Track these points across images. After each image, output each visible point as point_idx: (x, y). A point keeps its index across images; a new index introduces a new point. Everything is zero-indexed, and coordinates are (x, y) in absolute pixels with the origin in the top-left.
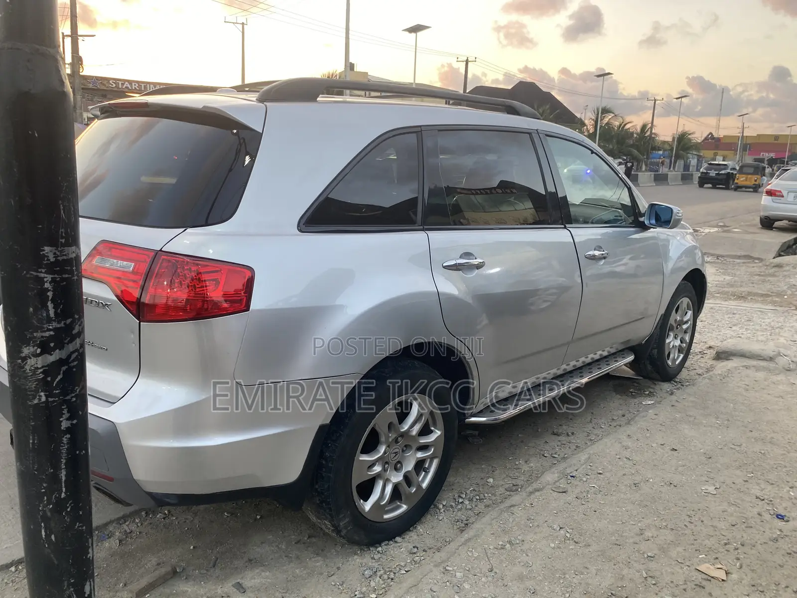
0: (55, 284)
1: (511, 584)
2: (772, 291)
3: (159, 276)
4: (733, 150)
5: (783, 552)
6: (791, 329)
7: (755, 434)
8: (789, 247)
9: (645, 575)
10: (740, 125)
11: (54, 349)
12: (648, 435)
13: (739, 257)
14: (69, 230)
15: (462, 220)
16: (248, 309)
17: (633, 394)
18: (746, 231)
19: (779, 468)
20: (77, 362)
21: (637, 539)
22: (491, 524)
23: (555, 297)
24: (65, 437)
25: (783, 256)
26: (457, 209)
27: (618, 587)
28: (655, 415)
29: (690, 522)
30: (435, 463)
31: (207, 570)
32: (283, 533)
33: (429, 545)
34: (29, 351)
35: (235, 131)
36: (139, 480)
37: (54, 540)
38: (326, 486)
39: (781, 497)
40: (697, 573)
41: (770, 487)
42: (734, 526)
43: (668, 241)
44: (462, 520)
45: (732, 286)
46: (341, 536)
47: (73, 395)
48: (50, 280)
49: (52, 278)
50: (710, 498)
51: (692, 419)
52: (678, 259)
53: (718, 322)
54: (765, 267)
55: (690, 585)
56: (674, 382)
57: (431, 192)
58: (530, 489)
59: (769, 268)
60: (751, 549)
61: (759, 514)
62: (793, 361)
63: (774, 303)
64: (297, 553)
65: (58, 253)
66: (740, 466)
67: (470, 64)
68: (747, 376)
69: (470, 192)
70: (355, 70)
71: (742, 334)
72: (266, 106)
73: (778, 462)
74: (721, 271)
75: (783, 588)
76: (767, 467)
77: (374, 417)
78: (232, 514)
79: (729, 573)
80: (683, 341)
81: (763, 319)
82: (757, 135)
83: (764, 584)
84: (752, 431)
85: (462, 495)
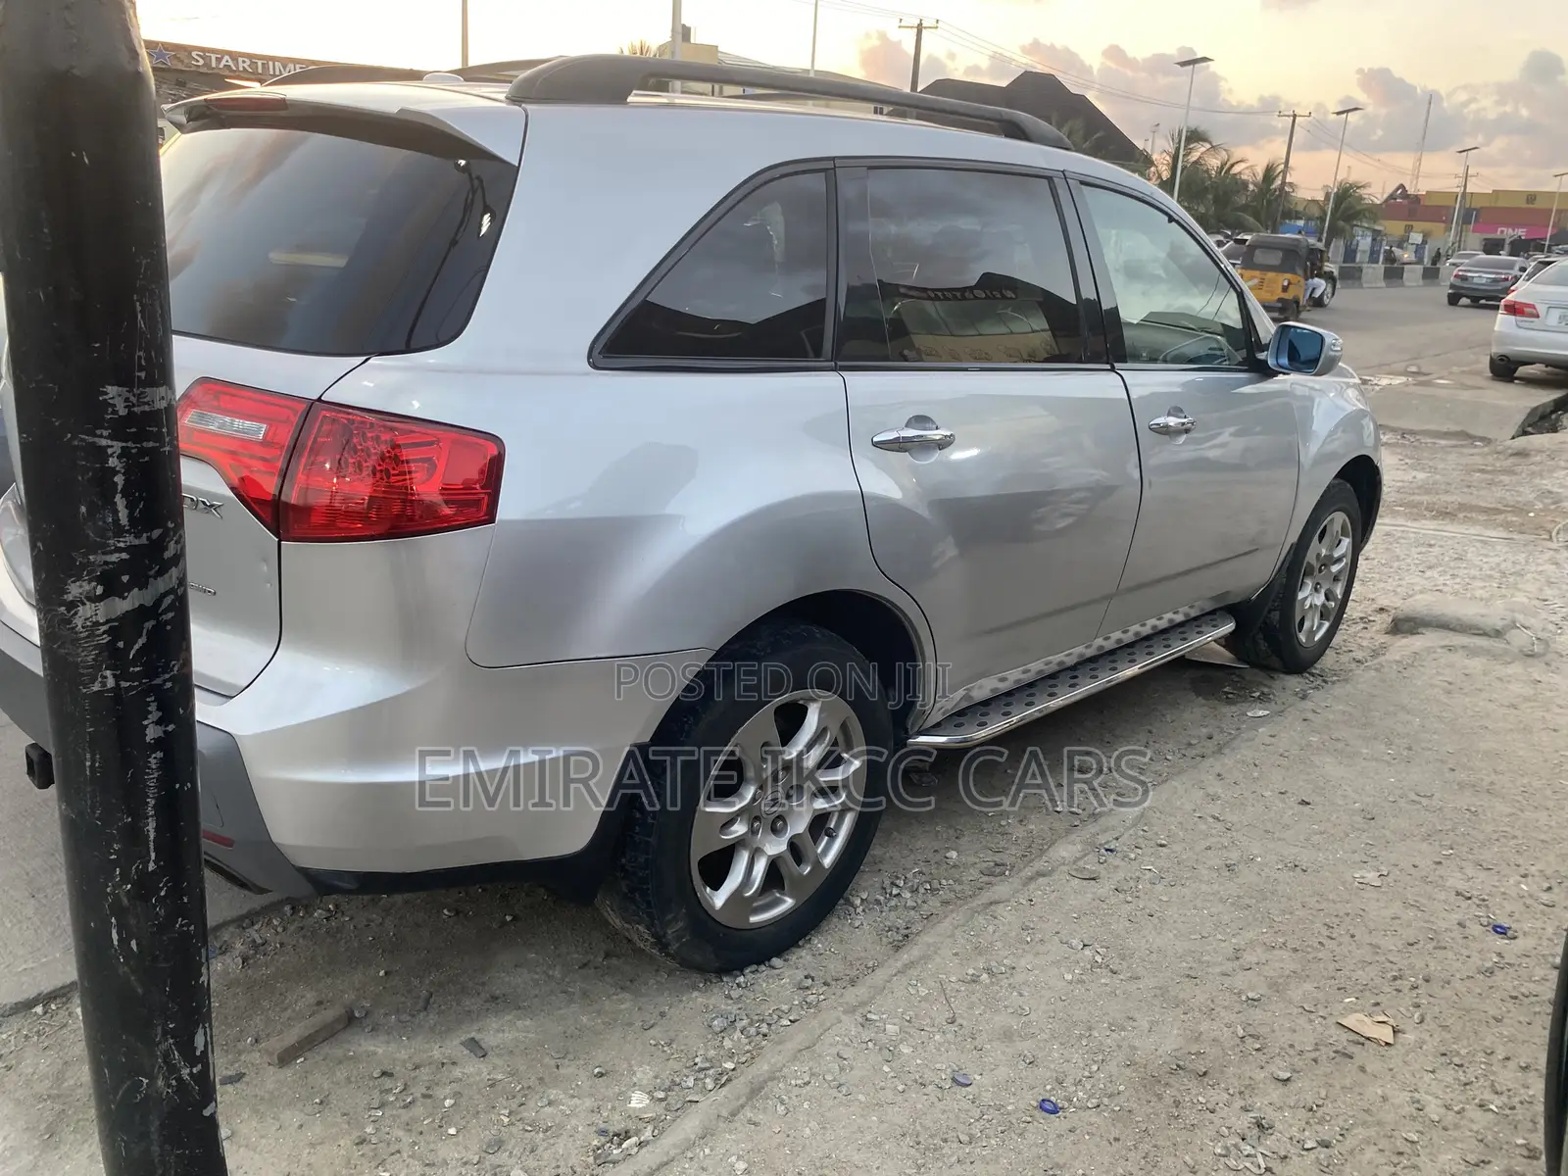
0: (128, 460)
1: (989, 1047)
2: (1505, 503)
3: (315, 451)
4: (1443, 222)
5: (1505, 995)
6: (1538, 577)
7: (1463, 776)
8: (1544, 417)
9: (1241, 1033)
10: (1461, 171)
11: (128, 587)
12: (1256, 774)
13: (1447, 435)
14: (153, 354)
15: (906, 352)
16: (492, 520)
17: (1230, 696)
18: (1462, 384)
19: (1503, 840)
20: (173, 614)
21: (1229, 966)
22: (952, 936)
23: (1085, 506)
24: (154, 755)
25: (1532, 434)
26: (899, 330)
27: (1189, 1053)
28: (1271, 736)
29: (1328, 937)
30: (849, 820)
31: (413, 1016)
32: (555, 948)
33: (833, 974)
34: (81, 591)
35: (463, 162)
36: (283, 845)
37: (135, 950)
38: (642, 860)
39: (1504, 893)
40: (1341, 1031)
41: (1483, 875)
42: (1412, 945)
43: (1311, 399)
44: (898, 929)
45: (1428, 492)
46: (667, 955)
47: (167, 676)
48: (119, 451)
49: (122, 448)
50: (1371, 894)
51: (1340, 746)
52: (1329, 436)
53: (1398, 560)
54: (1495, 456)
55: (1326, 1052)
56: (1309, 673)
57: (851, 291)
58: (1028, 872)
59: (1501, 457)
60: (1443, 987)
61: (1461, 924)
62: (1538, 639)
63: (1507, 526)
64: (584, 985)
65: (134, 400)
66: (1429, 835)
67: (925, 32)
68: (1451, 666)
69: (924, 295)
70: (692, 41)
71: (1445, 584)
72: (525, 111)
73: (1501, 829)
74: (1407, 461)
75: (1499, 1060)
76: (1481, 837)
77: (735, 733)
78: (457, 913)
79: (1399, 1031)
80: (1330, 596)
81: (1486, 556)
82: (1494, 191)
83: (1463, 1052)
84: (1454, 770)
85: (898, 882)
